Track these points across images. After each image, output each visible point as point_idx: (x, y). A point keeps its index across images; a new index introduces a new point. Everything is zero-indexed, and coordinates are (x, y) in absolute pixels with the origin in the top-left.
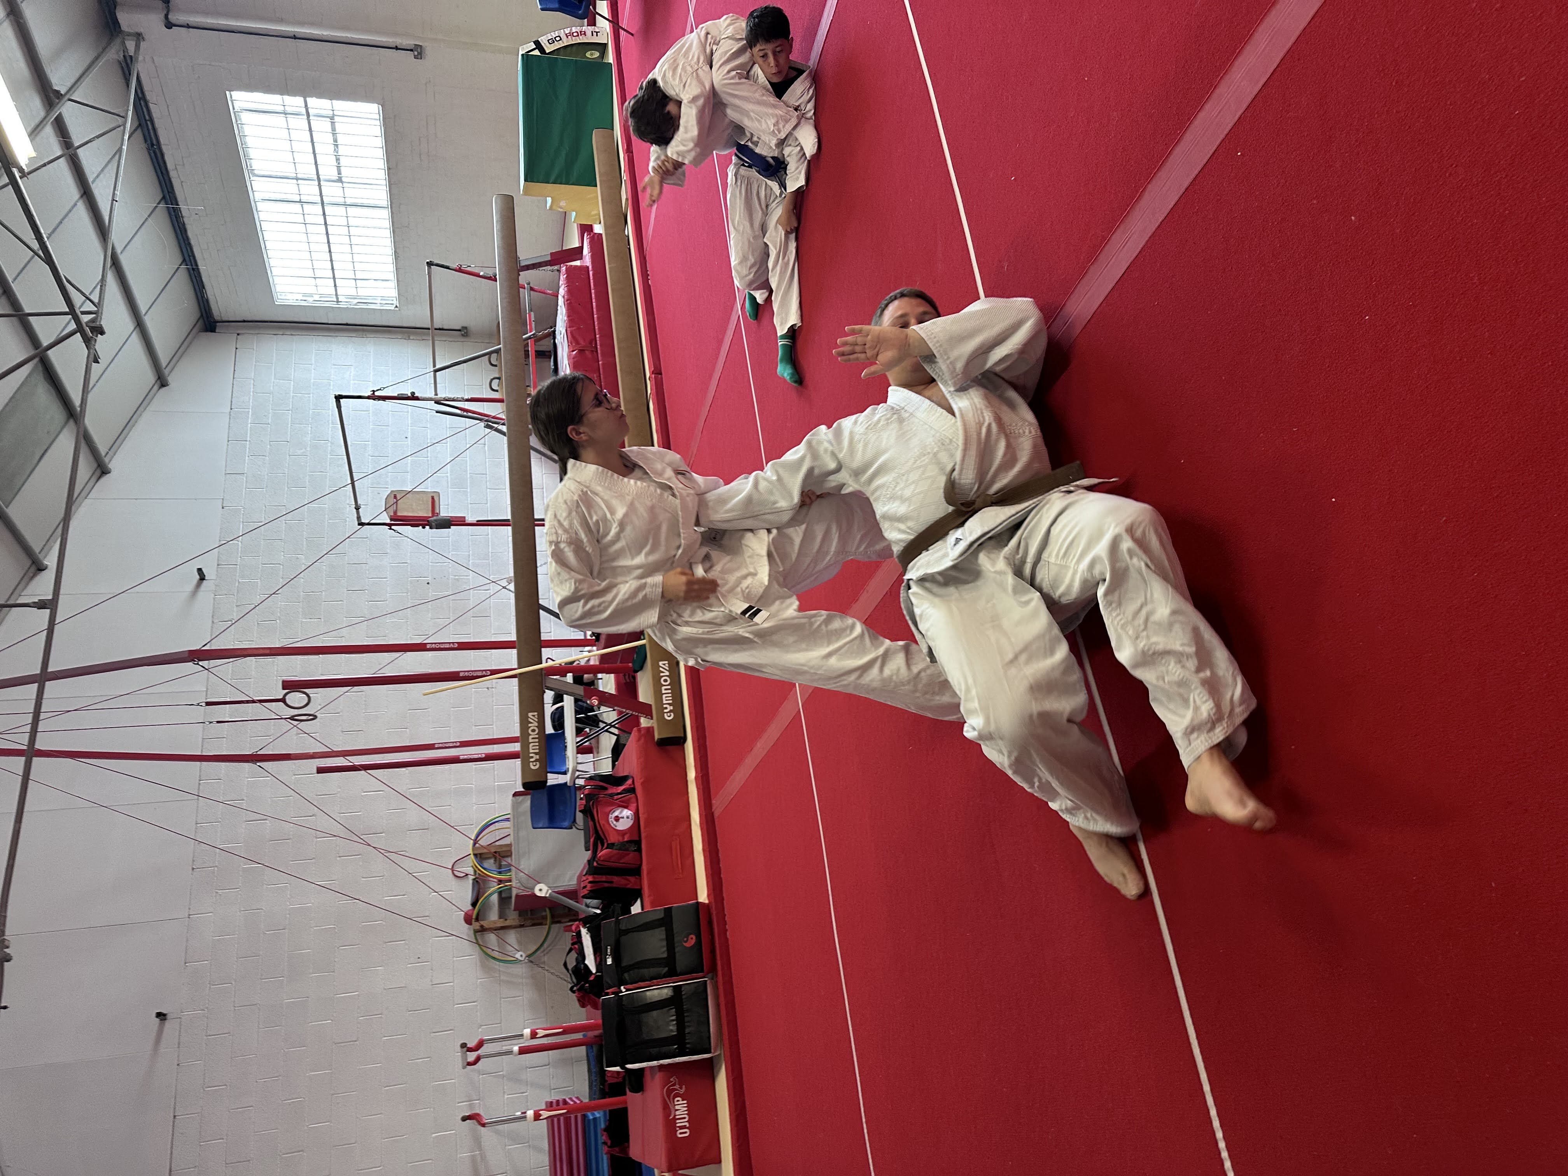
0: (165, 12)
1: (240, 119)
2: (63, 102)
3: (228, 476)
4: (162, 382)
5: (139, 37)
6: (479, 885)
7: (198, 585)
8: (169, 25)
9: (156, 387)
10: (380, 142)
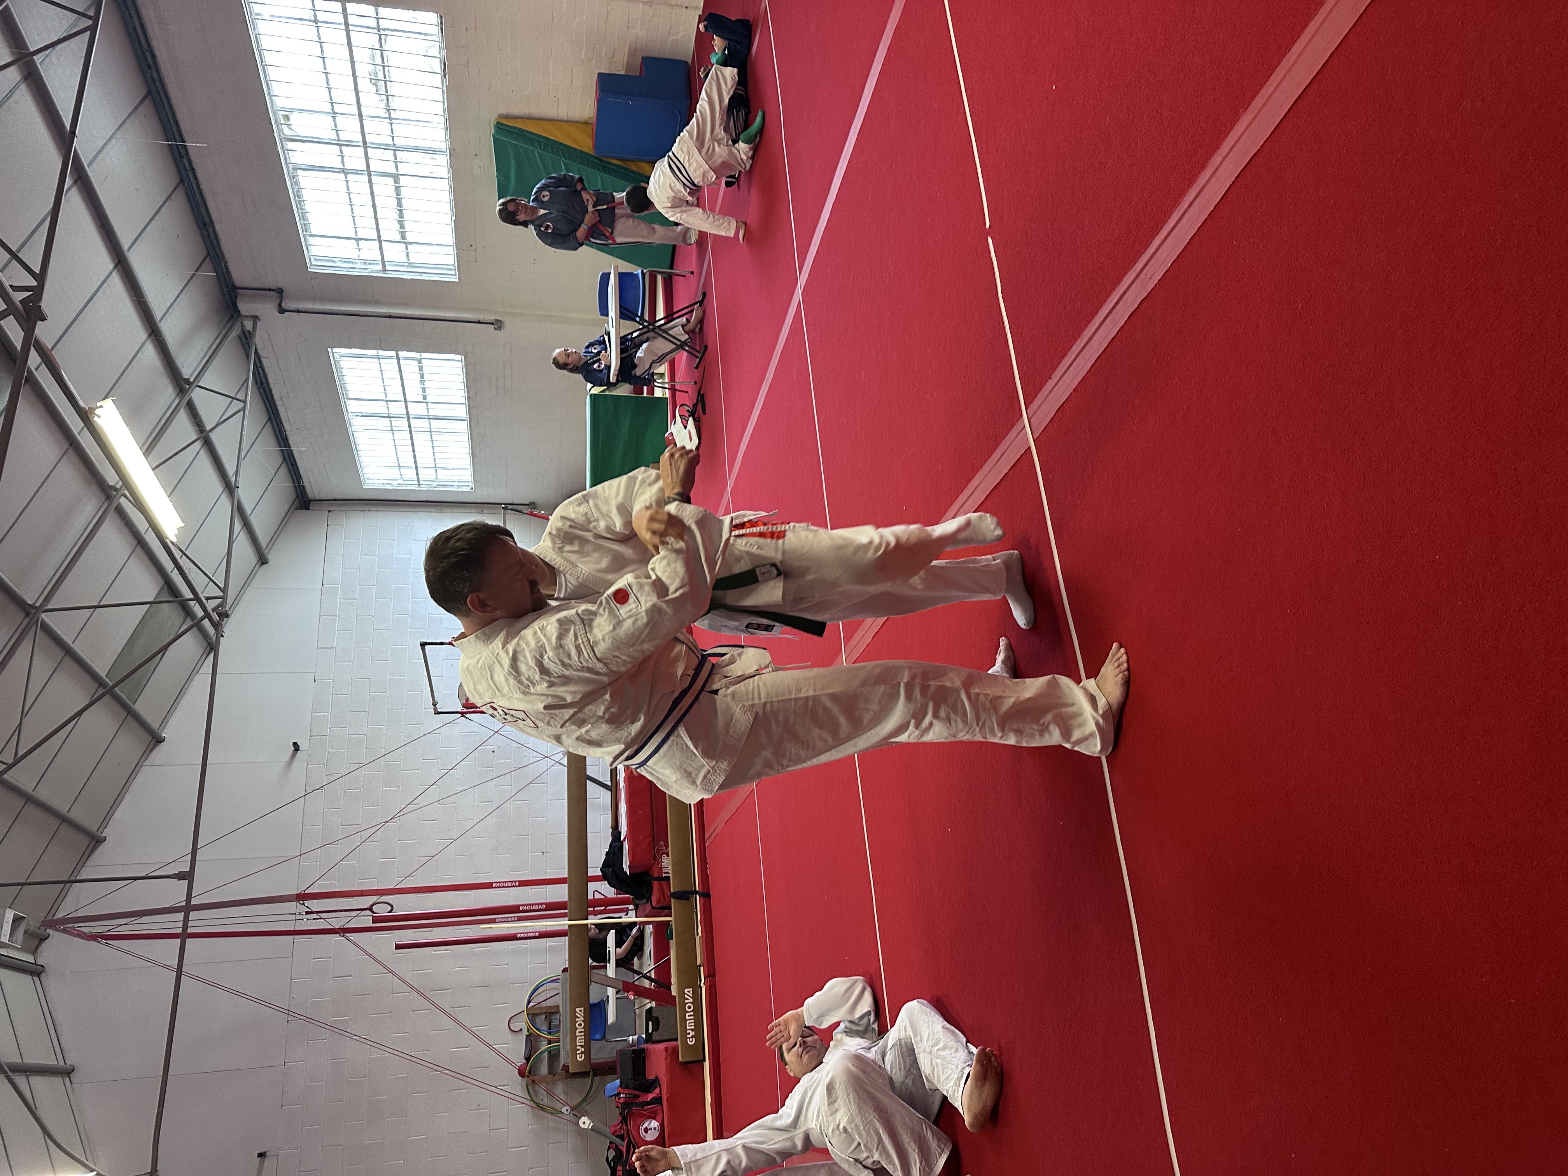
0: (279, 302)
1: (339, 364)
2: (193, 387)
3: (320, 650)
4: (263, 560)
5: (255, 319)
6: (532, 1041)
7: (294, 756)
8: (282, 311)
9: (258, 566)
10: (462, 378)
